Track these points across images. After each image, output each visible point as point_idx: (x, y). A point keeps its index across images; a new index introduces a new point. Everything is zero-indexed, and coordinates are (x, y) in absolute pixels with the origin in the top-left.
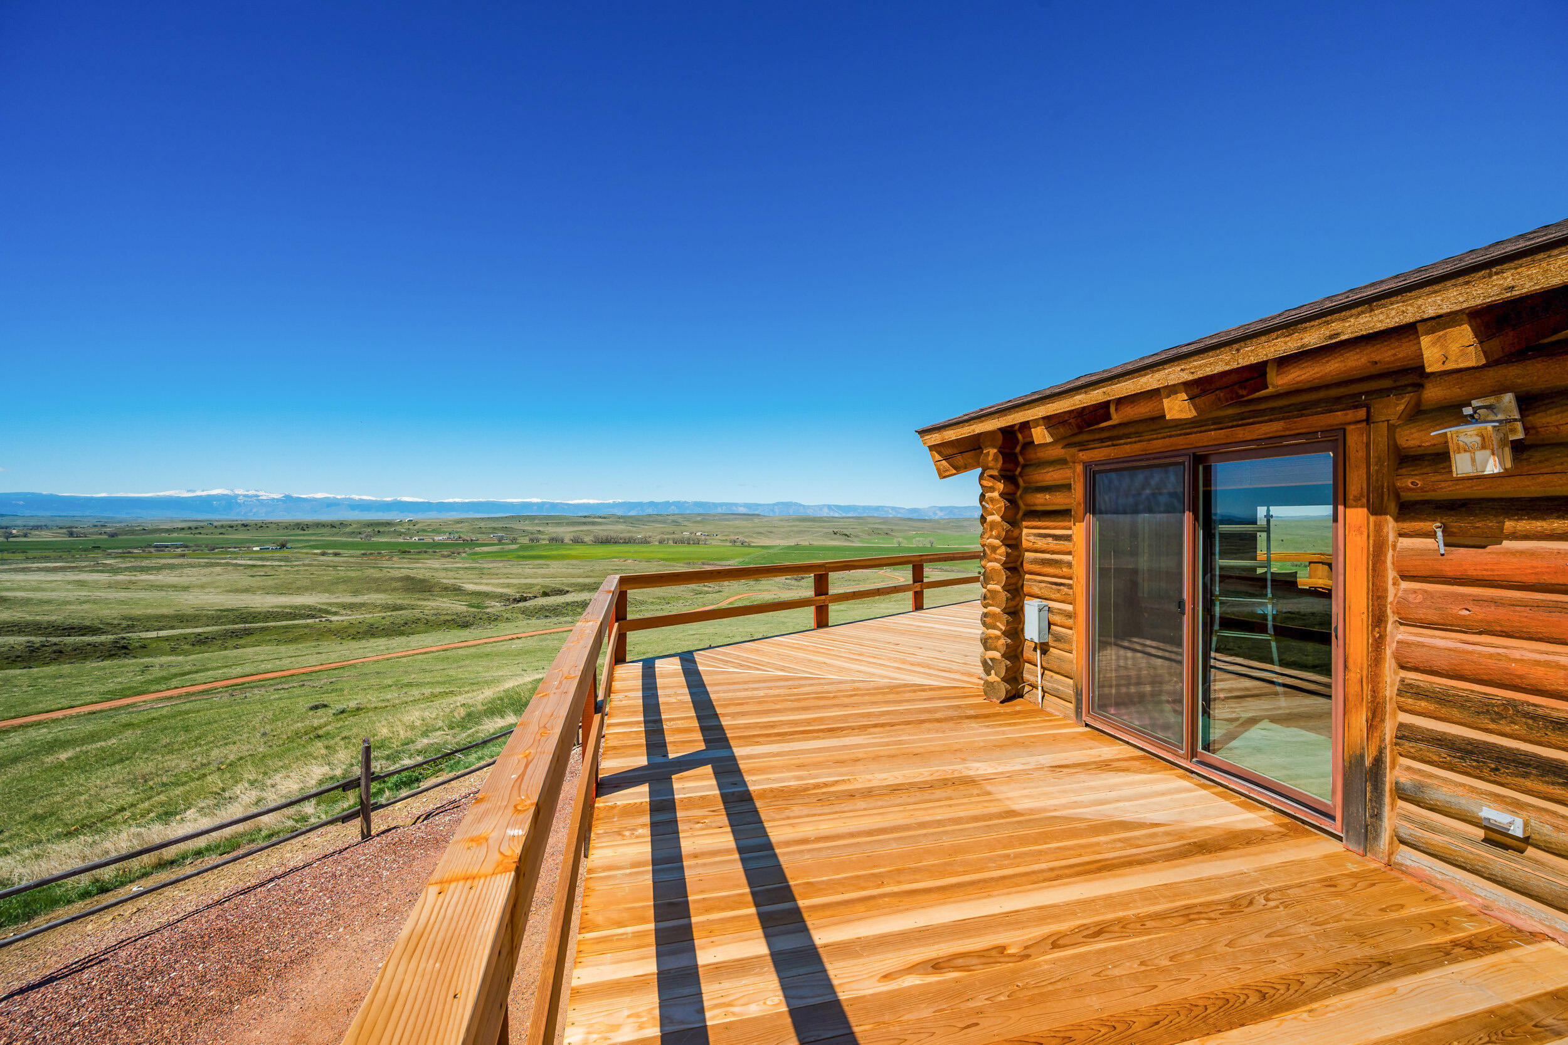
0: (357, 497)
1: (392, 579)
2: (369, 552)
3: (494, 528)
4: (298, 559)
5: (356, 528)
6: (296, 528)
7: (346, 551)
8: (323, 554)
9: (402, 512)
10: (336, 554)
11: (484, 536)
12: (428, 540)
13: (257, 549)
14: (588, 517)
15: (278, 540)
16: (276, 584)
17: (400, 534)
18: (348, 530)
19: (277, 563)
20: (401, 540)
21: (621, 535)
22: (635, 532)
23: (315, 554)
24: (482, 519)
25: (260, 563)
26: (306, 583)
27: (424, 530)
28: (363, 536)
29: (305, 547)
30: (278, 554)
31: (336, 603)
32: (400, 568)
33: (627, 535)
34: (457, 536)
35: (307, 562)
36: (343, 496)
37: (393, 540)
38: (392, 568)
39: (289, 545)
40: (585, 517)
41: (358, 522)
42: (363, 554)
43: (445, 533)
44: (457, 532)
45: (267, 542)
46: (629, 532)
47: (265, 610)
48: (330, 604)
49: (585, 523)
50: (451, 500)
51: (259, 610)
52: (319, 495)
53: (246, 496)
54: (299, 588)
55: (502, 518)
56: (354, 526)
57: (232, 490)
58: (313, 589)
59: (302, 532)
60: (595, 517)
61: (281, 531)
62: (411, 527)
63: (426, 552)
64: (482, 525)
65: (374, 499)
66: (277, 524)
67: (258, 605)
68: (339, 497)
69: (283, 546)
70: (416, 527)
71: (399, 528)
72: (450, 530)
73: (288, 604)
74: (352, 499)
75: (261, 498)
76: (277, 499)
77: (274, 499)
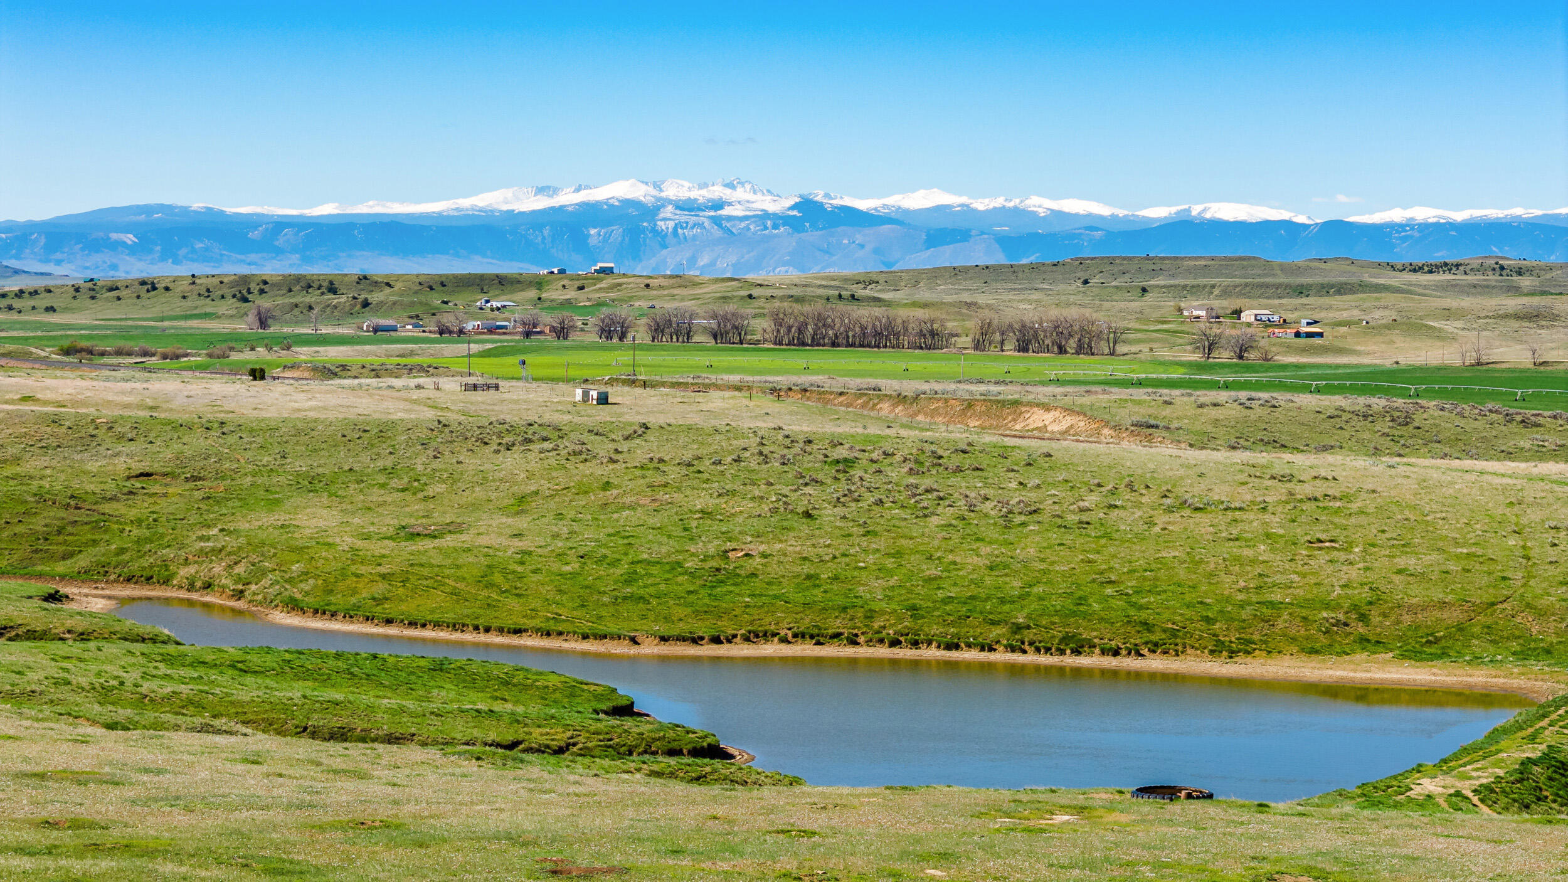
0: (1043, 204)
53: (685, 205)
75: (727, 211)
76: (775, 216)
77: (765, 215)
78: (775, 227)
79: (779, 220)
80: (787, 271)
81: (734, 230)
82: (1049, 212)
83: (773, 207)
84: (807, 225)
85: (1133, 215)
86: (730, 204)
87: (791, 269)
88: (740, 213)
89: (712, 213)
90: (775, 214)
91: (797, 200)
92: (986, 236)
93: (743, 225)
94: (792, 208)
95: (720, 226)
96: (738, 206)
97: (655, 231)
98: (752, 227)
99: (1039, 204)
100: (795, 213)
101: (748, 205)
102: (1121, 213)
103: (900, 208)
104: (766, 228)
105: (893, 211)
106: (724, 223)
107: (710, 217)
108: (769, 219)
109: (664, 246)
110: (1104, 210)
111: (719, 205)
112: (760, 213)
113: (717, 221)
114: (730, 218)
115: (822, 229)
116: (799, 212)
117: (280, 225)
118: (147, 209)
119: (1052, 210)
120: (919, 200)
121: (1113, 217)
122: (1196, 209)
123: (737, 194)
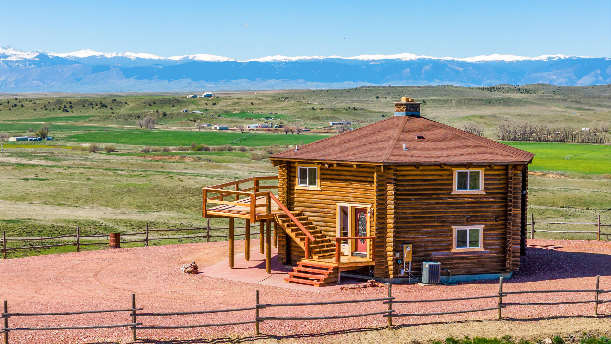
0: (132, 55)
1: (187, 190)
2: (152, 148)
3: (335, 110)
4: (66, 157)
5: (133, 108)
6: (57, 107)
7: (122, 146)
8: (94, 150)
9: (196, 79)
10: (110, 151)
11: (319, 124)
12: (234, 130)
13: (13, 139)
14: (498, 89)
15: (37, 127)
16: (52, 191)
17: (194, 119)
18: (123, 111)
19: (43, 162)
20: (195, 129)
21: (551, 127)
22: (579, 121)
23: (84, 149)
24: (317, 93)
25: (23, 161)
26: (86, 191)
27: (228, 113)
28: (143, 122)
29: (69, 138)
30: (41, 148)
31: (123, 221)
32: (197, 175)
33: (561, 126)
34: (276, 122)
35: (77, 162)
36: (114, 55)
37: (184, 129)
38: (184, 174)
39: (50, 135)
40: (491, 89)
41: (136, 98)
42: (145, 151)
43: (258, 117)
44: (278, 117)
45: (25, 128)
46: (567, 119)
47: (50, 223)
48: (116, 221)
49: (489, 102)
50: (269, 59)
51: (43, 223)
52: (83, 54)
54: (77, 198)
55: (348, 91)
56: (131, 105)
58: (93, 201)
59: (64, 114)
60: (510, 90)
61: (40, 113)
62: (209, 107)
63: (230, 150)
64: (316, 104)
65: (156, 58)
66: (33, 101)
67: (41, 218)
68: (108, 56)
69: (43, 136)
70: (216, 108)
71: (191, 108)
72: (266, 112)
73: (71, 218)
74: (128, 60)
75: (9, 59)
76: (29, 61)
77: (25, 60)
78: (30, 65)
79: (31, 62)
80: (37, 83)
81: (13, 66)
82: (136, 58)
83: (28, 57)
84: (43, 64)
85: (167, 59)
86: (10, 56)
87: (39, 82)
88: (15, 60)
89: (3, 60)
90: (29, 60)
91: (38, 54)
92: (116, 68)
93: (17, 64)
94: (36, 57)
95: (7, 64)
96: (14, 57)
98: (20, 65)
100: (37, 59)
101: (18, 56)
103: (75, 57)
104: (26, 66)
105: (73, 58)
106: (9, 64)
107: (3, 61)
108: (28, 62)
111: (6, 56)
112: (23, 59)
113: (6, 62)
114: (11, 61)
115: (49, 66)
116: (39, 59)
119: (137, 58)
121: (160, 60)
122: (191, 57)
123: (9, 52)
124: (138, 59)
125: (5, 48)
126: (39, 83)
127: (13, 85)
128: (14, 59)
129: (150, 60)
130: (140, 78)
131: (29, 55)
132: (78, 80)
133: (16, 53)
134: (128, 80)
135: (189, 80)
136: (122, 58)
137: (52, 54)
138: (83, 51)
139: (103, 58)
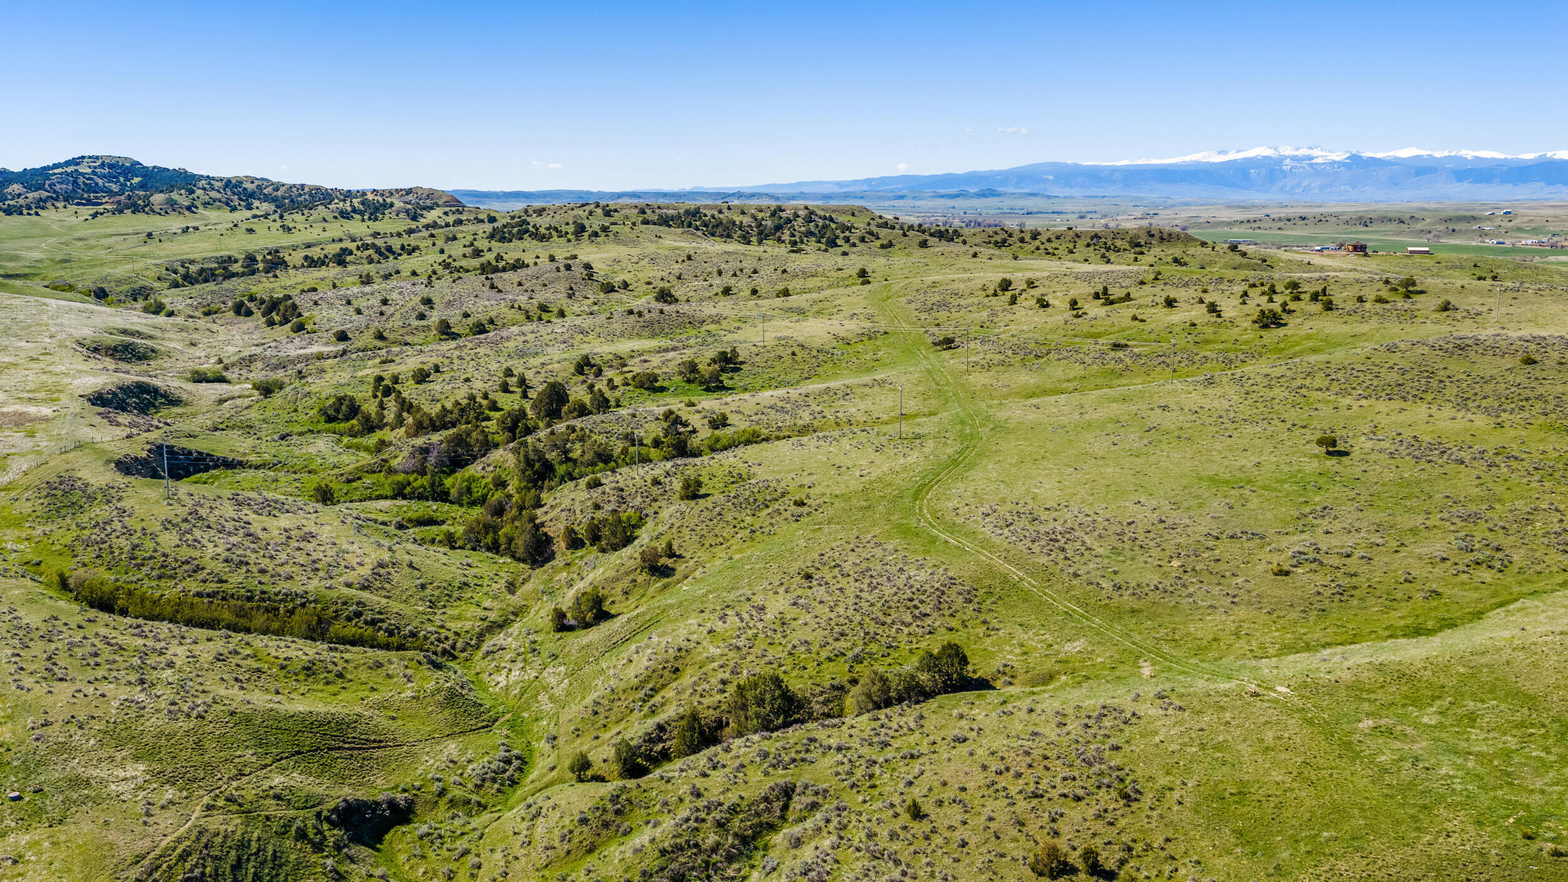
36: (1446, 153)
53: (1294, 158)
57: (1276, 149)
68: (1438, 154)
75: (1316, 161)
76: (1338, 162)
77: (1334, 162)
78: (1339, 167)
79: (1340, 164)
80: (1345, 188)
81: (1318, 169)
82: (1473, 158)
83: (1337, 159)
84: (1353, 166)
85: (1516, 158)
86: (1317, 157)
89: (1308, 162)
91: (1350, 155)
92: (1445, 170)
93: (1323, 166)
94: (1347, 159)
96: (1321, 158)
97: (1282, 171)
98: (1327, 167)
99: (1468, 154)
100: (1348, 161)
101: (1326, 158)
102: (1510, 157)
103: (1396, 157)
104: (1333, 168)
105: (1392, 159)
106: (1314, 166)
107: (1307, 164)
108: (1336, 164)
109: (1285, 177)
110: (1500, 156)
111: (1312, 158)
112: (1331, 161)
113: (1311, 165)
114: (1317, 164)
115: (1361, 168)
116: (1350, 160)
117: (1114, 170)
118: (1055, 164)
120: (1405, 153)
121: (1506, 159)
122: (1549, 155)
123: (1316, 152)
124: (1477, 158)
125: (1311, 148)
126: (1349, 188)
127: (1317, 191)
128: (1320, 161)
129: (1493, 159)
130: (1477, 181)
131: (1339, 156)
132: (1396, 185)
133: (1323, 153)
134: (1459, 184)
135: (1542, 184)
136: (1456, 157)
137: (1367, 154)
138: (1406, 150)
139: (1431, 156)
